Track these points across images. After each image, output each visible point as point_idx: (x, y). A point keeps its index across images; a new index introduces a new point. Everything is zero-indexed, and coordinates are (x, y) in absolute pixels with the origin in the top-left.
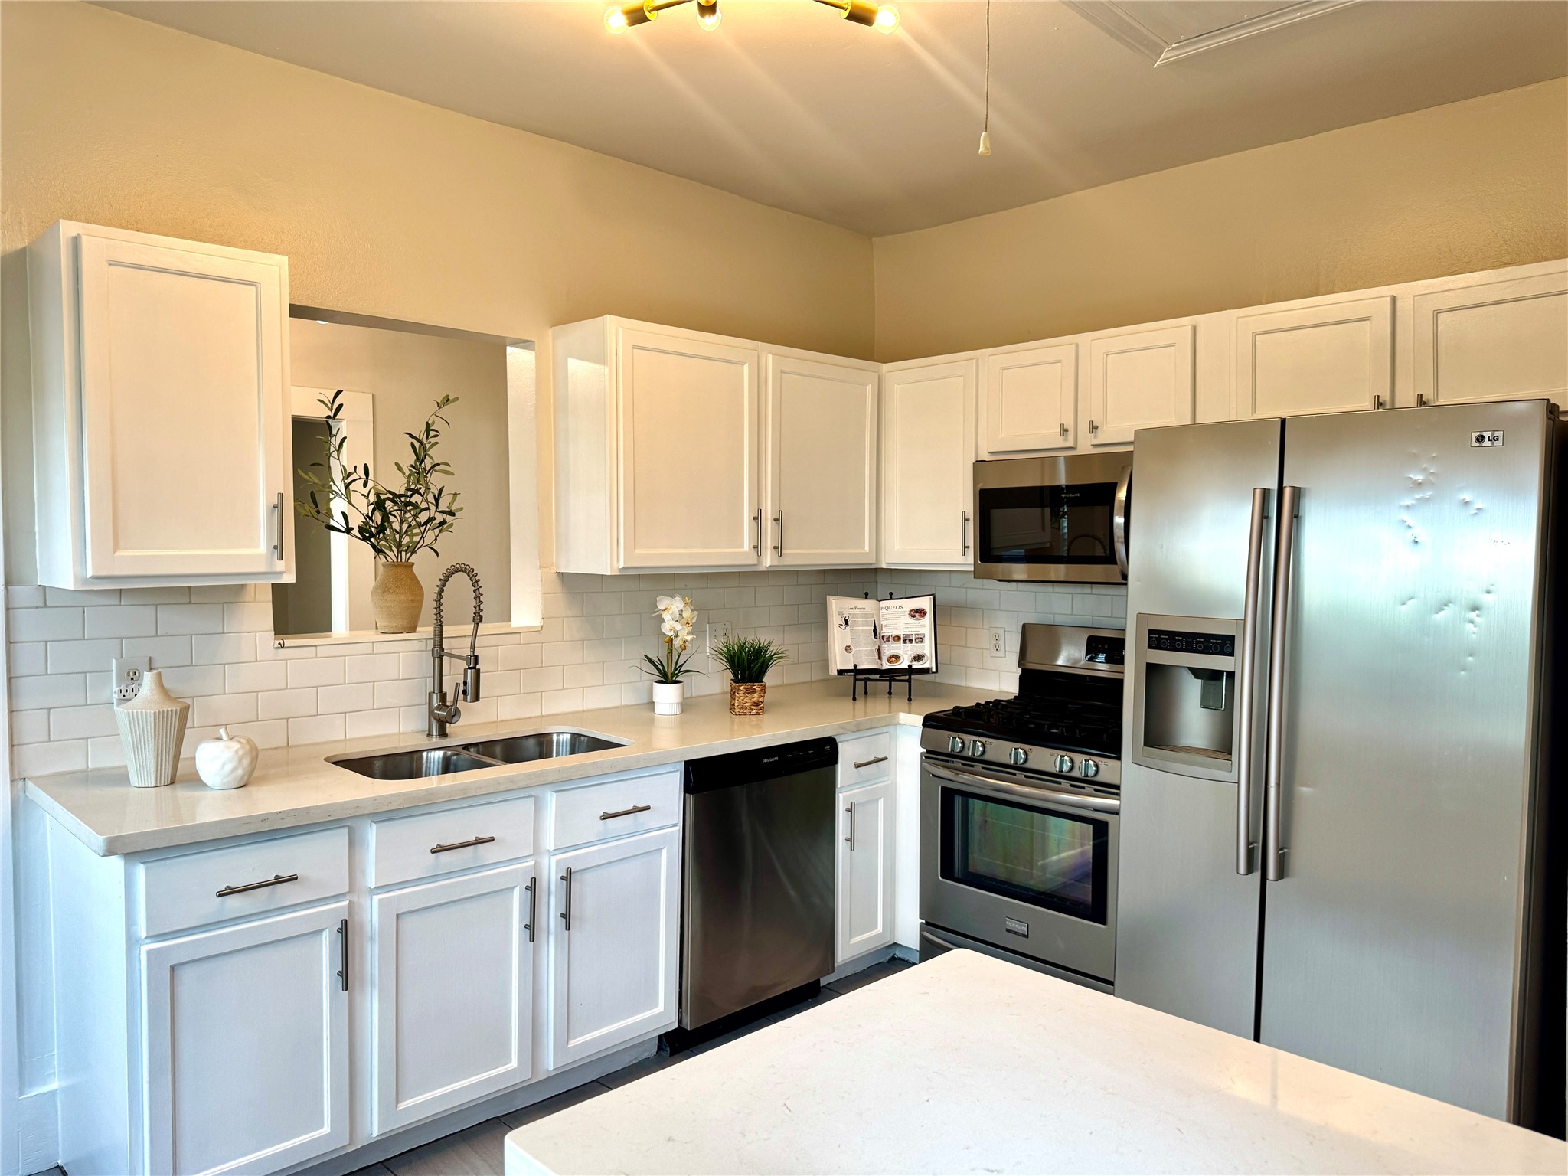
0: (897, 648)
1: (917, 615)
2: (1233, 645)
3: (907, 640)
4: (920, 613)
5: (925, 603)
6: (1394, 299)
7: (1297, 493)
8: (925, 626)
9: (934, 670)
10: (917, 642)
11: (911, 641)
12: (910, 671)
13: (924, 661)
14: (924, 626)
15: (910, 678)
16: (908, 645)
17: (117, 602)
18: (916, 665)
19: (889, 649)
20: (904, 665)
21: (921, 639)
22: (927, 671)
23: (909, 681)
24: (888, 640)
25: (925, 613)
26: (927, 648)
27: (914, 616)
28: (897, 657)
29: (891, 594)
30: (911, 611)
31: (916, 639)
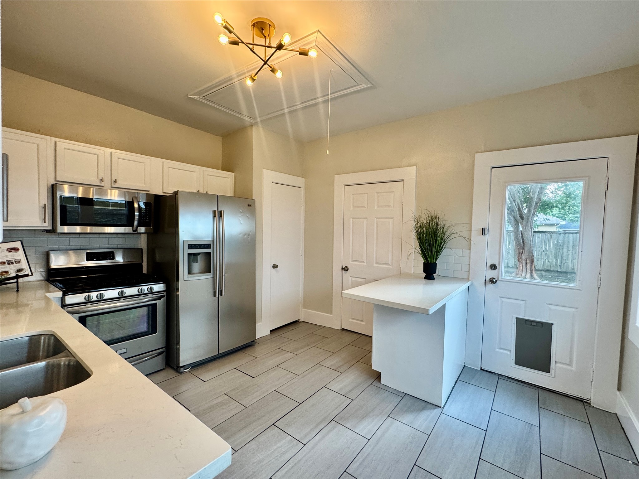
0: (5, 268)
1: (12, 250)
3: (10, 263)
4: (16, 249)
5: (18, 245)
8: (20, 255)
9: (30, 274)
10: (16, 263)
11: (12, 263)
12: (17, 277)
13: (23, 271)
14: (18, 255)
15: (17, 281)
16: (12, 265)
18: (20, 274)
20: (13, 275)
21: (19, 262)
22: (27, 275)
23: (17, 282)
25: (18, 249)
26: (24, 265)
27: (10, 251)
28: (6, 272)
30: (8, 249)
31: (15, 262)
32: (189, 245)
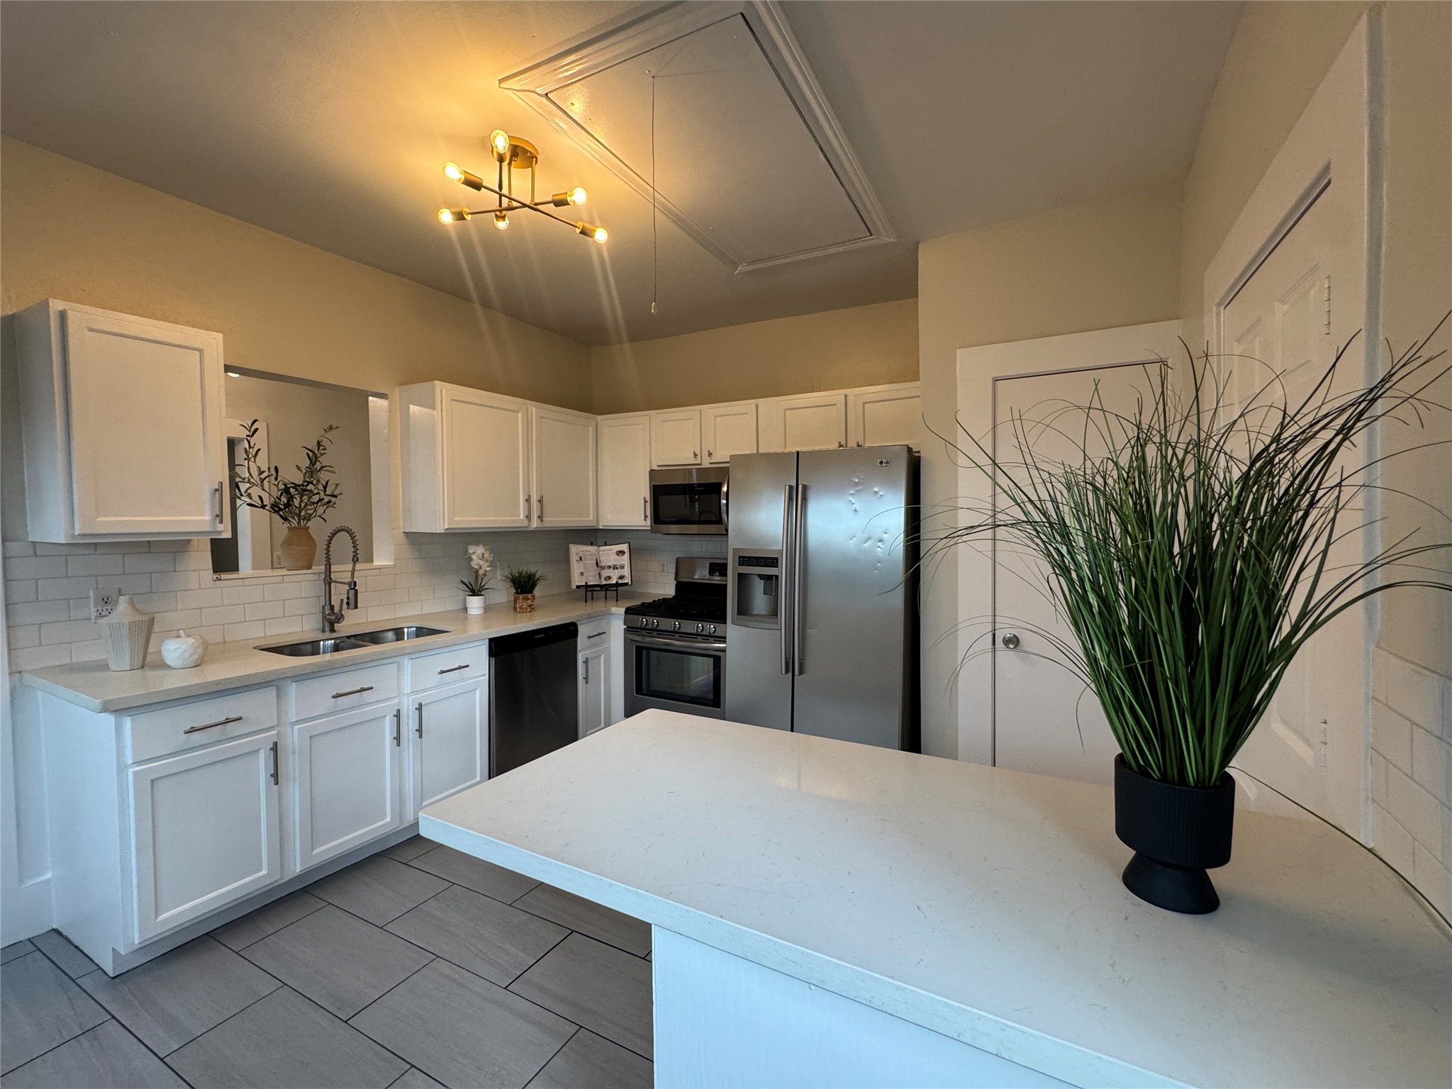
0: (610, 573)
2: (777, 562)
3: (615, 567)
4: (621, 553)
5: (625, 547)
6: (846, 396)
7: (805, 487)
8: (625, 560)
9: (630, 583)
10: (620, 569)
11: (617, 568)
12: (617, 585)
13: (624, 579)
14: (624, 560)
16: (616, 570)
17: (93, 552)
18: (620, 582)
19: (605, 573)
20: (614, 582)
21: (622, 567)
22: (626, 584)
23: (617, 590)
24: (604, 568)
25: (625, 553)
26: (626, 572)
27: (618, 555)
28: (609, 578)
29: (605, 543)
30: (617, 552)
31: (620, 567)
32: (740, 557)
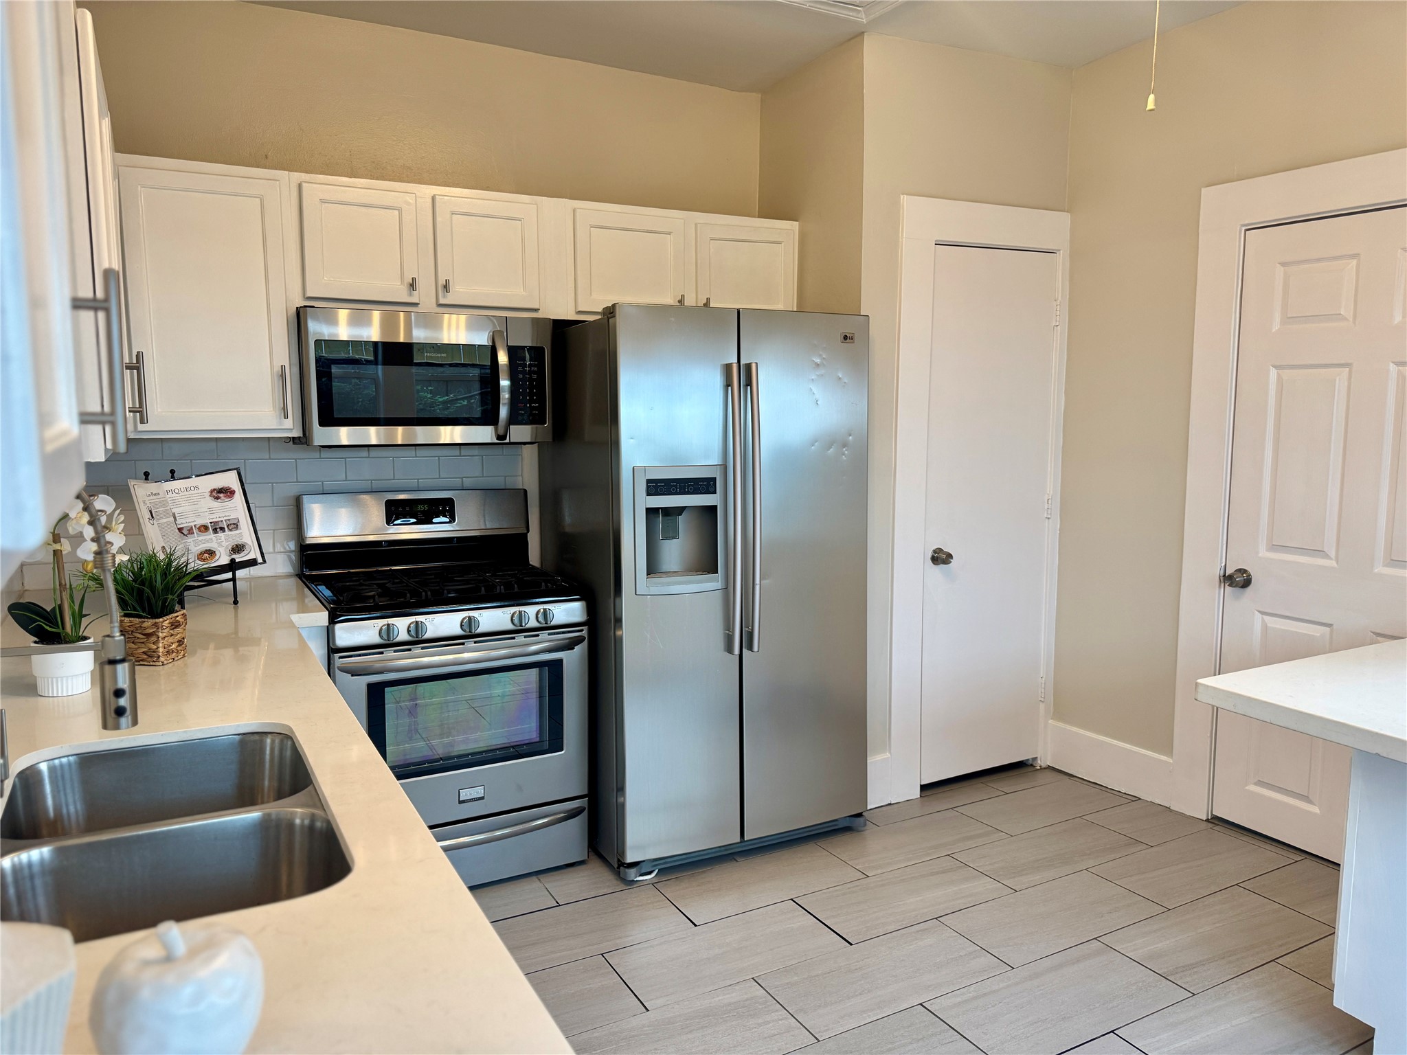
0: (208, 541)
1: (221, 495)
3: (217, 528)
4: (226, 492)
5: (229, 480)
8: (236, 508)
9: (260, 560)
10: (230, 530)
11: (222, 529)
12: (233, 566)
13: (246, 552)
14: (234, 509)
15: (234, 575)
16: (221, 534)
18: (239, 558)
19: (197, 543)
20: (224, 560)
21: (235, 526)
22: (253, 563)
23: (234, 579)
24: (190, 531)
25: (232, 493)
26: (245, 534)
27: (217, 498)
28: (211, 553)
29: (172, 472)
30: (212, 491)
31: (228, 526)
32: (648, 481)
